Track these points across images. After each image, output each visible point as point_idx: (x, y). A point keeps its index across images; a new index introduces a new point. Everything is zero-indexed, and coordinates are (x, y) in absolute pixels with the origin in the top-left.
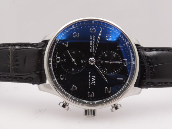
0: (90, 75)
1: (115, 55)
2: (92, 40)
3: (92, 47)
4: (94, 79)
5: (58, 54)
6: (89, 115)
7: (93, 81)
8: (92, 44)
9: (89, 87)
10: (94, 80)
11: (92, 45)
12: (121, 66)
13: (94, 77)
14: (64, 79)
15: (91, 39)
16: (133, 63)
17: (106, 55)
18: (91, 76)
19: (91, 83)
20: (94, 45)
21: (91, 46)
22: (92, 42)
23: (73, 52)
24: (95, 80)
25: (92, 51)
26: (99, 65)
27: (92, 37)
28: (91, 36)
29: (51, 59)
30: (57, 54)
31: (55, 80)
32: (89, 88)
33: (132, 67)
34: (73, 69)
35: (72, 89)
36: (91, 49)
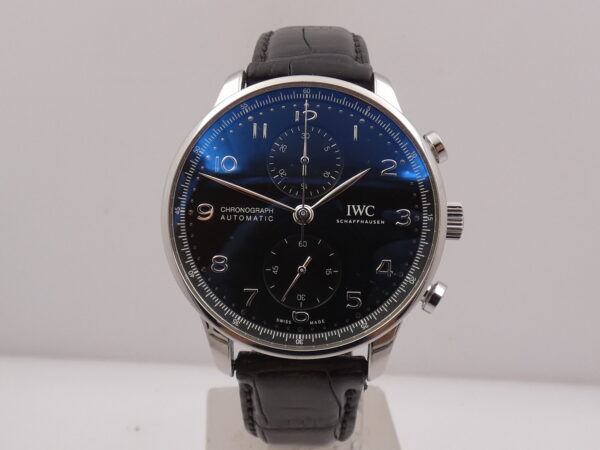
0: (346, 221)
1: (282, 147)
2: (235, 213)
3: (257, 214)
4: (356, 208)
5: (280, 318)
6: (460, 224)
7: (364, 213)
8: (249, 214)
9: (381, 225)
10: (358, 210)
11: (253, 215)
12: (316, 130)
13: (351, 208)
15: (233, 217)
17: (282, 173)
18: (348, 218)
19: (369, 219)
20: (250, 210)
21: (256, 218)
22: (242, 213)
23: (275, 272)
24: (359, 206)
25: (271, 214)
26: (315, 193)
27: (226, 214)
28: (223, 217)
29: (300, 338)
30: (281, 321)
31: (362, 323)
32: (383, 222)
34: (329, 271)
35: (390, 272)
36: (263, 218)
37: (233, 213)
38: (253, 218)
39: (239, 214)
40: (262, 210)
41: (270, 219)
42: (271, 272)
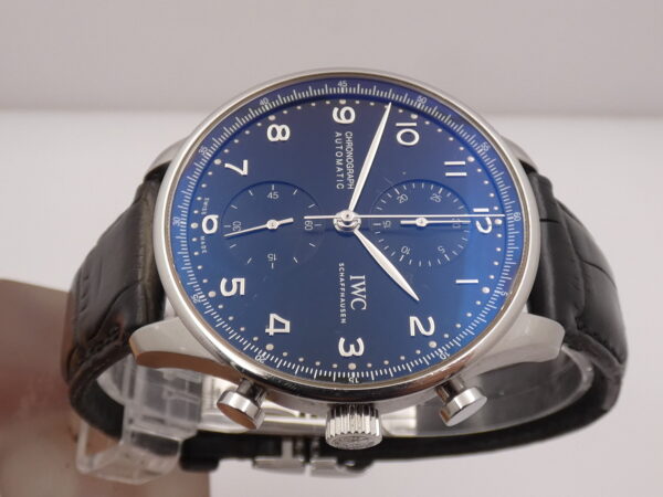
0: (342, 275)
1: (437, 197)
2: (344, 148)
3: (345, 171)
4: (361, 287)
5: (210, 202)
8: (344, 162)
10: (359, 290)
11: (344, 166)
13: (361, 281)
14: (238, 291)
15: (339, 145)
16: (513, 217)
17: (402, 198)
18: (347, 278)
19: (348, 303)
20: (350, 163)
21: (340, 169)
22: (345, 155)
23: (270, 195)
24: (364, 290)
25: (346, 186)
26: (380, 236)
27: (343, 137)
28: (338, 134)
29: (181, 222)
30: (206, 203)
31: (200, 297)
34: (272, 257)
35: (271, 330)
36: (341, 178)
37: (345, 145)
38: (340, 166)
39: (344, 151)
41: (340, 186)
42: (270, 190)
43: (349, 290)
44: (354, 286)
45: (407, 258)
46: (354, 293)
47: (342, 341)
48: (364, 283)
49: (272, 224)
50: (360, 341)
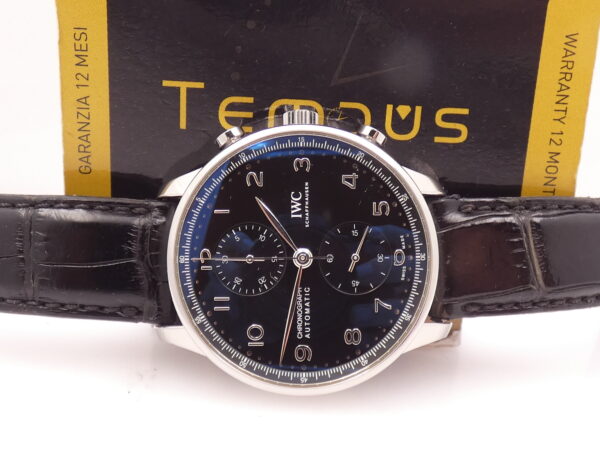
0: (307, 218)
1: (237, 282)
2: (303, 324)
3: (303, 302)
4: (294, 209)
5: (401, 277)
7: (298, 202)
8: (304, 311)
9: (309, 186)
10: (296, 207)
11: (304, 307)
12: (220, 250)
13: (295, 214)
14: (377, 204)
15: (307, 326)
16: (185, 259)
17: (262, 280)
18: (304, 216)
19: (304, 197)
20: (300, 310)
21: (307, 304)
22: (303, 317)
23: (358, 283)
24: (292, 207)
25: (303, 290)
26: (281, 249)
27: (304, 333)
28: (307, 336)
29: (420, 257)
30: (403, 276)
31: (403, 199)
32: (307, 184)
33: (187, 247)
34: (355, 233)
35: (355, 176)
36: (307, 297)
37: (303, 326)
38: (307, 307)
39: (304, 321)
40: (300, 298)
41: (307, 290)
42: (358, 287)
43: (302, 207)
44: (299, 209)
45: (262, 233)
46: (299, 204)
47: (308, 170)
48: (293, 212)
49: (356, 256)
50: (296, 169)
